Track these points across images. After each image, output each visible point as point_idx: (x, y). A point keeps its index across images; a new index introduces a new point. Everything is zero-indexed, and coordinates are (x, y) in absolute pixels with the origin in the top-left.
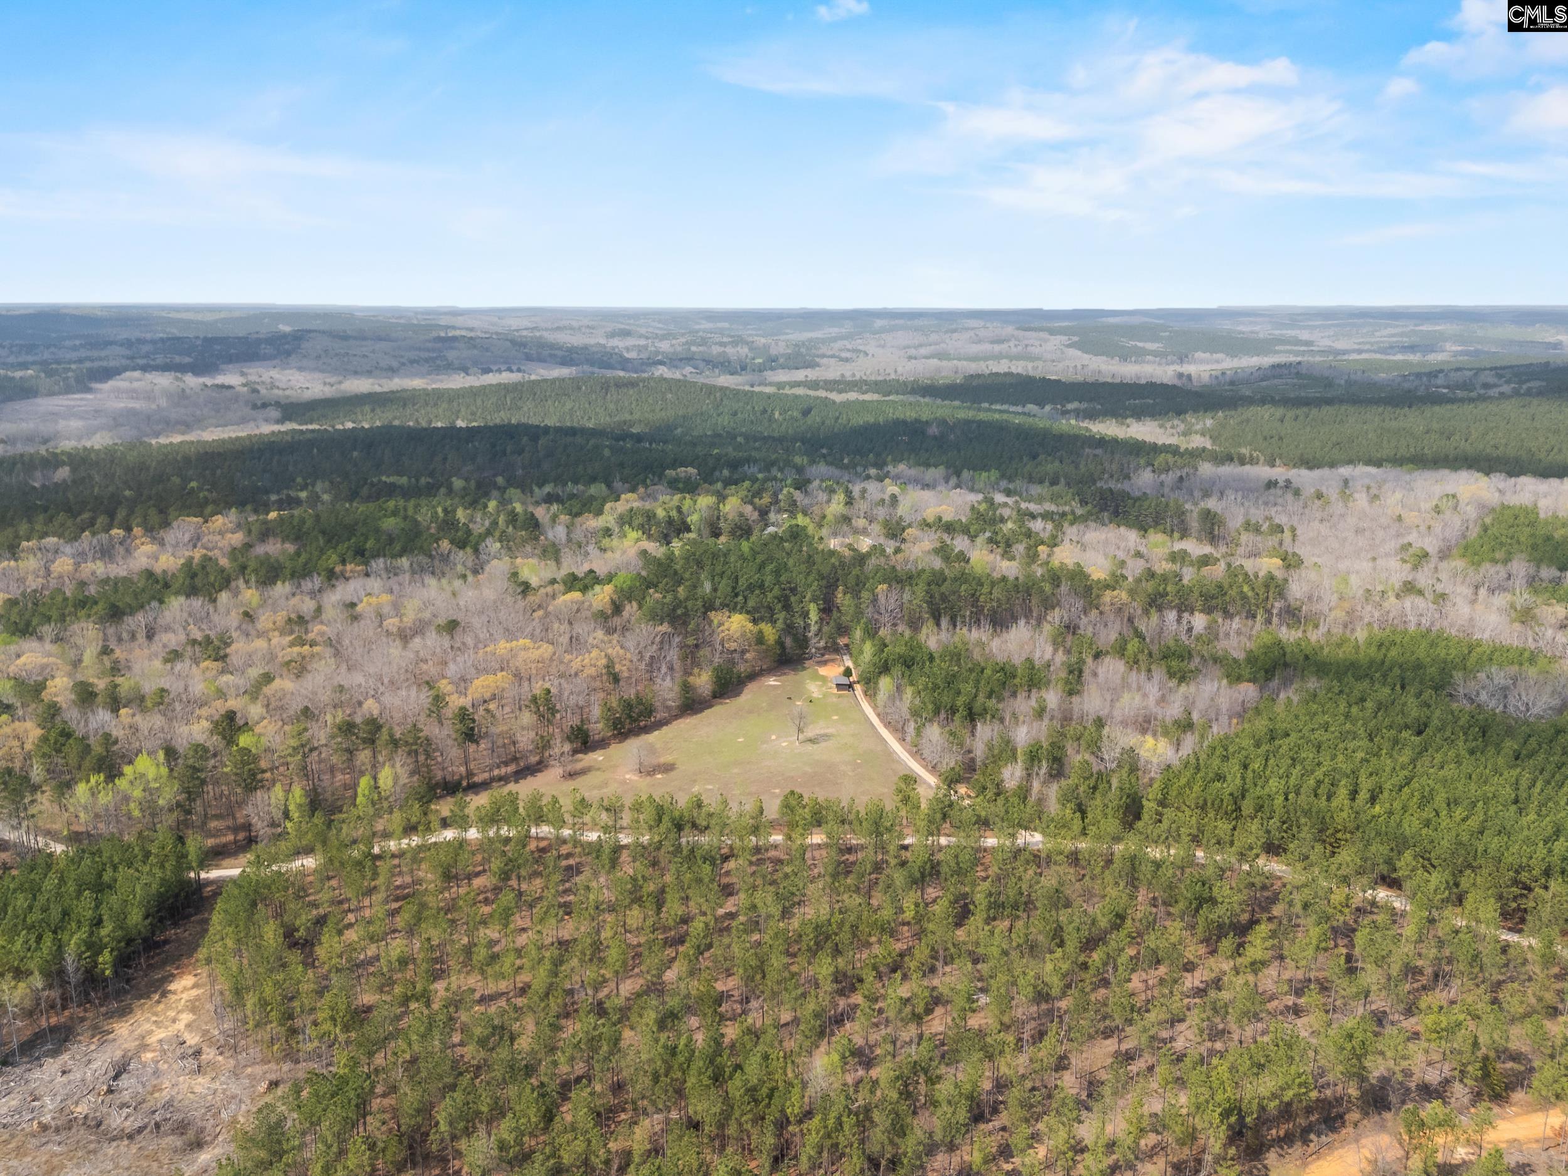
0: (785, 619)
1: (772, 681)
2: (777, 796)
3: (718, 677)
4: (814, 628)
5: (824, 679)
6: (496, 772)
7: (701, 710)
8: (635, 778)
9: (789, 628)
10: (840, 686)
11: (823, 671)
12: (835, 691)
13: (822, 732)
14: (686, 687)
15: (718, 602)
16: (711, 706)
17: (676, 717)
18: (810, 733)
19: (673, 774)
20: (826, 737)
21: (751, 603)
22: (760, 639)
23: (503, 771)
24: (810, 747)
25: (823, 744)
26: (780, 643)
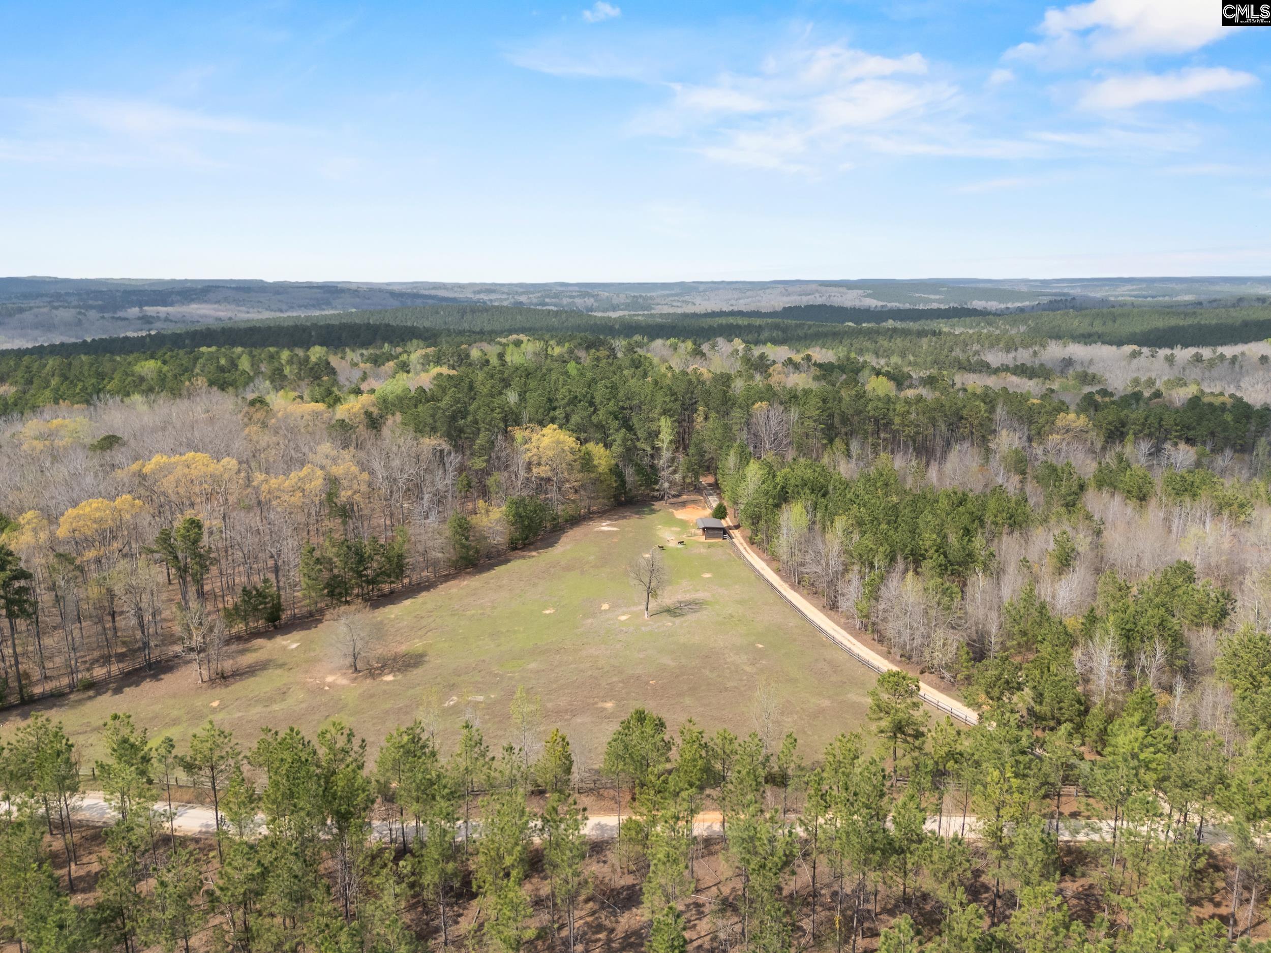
0: (625, 440)
1: (605, 526)
2: (609, 717)
3: (518, 515)
4: (666, 455)
5: (683, 524)
6: (83, 675)
7: (490, 567)
8: (343, 681)
9: (629, 453)
10: (708, 531)
11: (681, 514)
12: (703, 539)
13: (688, 597)
14: (464, 528)
15: (525, 415)
16: (507, 561)
17: (447, 578)
18: (668, 598)
19: (416, 674)
20: (695, 605)
21: (575, 419)
22: (587, 463)
23: (99, 672)
24: (668, 622)
25: (691, 618)
26: (616, 471)
